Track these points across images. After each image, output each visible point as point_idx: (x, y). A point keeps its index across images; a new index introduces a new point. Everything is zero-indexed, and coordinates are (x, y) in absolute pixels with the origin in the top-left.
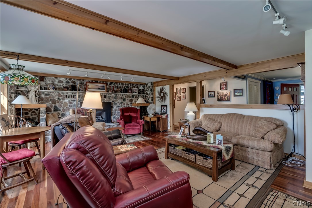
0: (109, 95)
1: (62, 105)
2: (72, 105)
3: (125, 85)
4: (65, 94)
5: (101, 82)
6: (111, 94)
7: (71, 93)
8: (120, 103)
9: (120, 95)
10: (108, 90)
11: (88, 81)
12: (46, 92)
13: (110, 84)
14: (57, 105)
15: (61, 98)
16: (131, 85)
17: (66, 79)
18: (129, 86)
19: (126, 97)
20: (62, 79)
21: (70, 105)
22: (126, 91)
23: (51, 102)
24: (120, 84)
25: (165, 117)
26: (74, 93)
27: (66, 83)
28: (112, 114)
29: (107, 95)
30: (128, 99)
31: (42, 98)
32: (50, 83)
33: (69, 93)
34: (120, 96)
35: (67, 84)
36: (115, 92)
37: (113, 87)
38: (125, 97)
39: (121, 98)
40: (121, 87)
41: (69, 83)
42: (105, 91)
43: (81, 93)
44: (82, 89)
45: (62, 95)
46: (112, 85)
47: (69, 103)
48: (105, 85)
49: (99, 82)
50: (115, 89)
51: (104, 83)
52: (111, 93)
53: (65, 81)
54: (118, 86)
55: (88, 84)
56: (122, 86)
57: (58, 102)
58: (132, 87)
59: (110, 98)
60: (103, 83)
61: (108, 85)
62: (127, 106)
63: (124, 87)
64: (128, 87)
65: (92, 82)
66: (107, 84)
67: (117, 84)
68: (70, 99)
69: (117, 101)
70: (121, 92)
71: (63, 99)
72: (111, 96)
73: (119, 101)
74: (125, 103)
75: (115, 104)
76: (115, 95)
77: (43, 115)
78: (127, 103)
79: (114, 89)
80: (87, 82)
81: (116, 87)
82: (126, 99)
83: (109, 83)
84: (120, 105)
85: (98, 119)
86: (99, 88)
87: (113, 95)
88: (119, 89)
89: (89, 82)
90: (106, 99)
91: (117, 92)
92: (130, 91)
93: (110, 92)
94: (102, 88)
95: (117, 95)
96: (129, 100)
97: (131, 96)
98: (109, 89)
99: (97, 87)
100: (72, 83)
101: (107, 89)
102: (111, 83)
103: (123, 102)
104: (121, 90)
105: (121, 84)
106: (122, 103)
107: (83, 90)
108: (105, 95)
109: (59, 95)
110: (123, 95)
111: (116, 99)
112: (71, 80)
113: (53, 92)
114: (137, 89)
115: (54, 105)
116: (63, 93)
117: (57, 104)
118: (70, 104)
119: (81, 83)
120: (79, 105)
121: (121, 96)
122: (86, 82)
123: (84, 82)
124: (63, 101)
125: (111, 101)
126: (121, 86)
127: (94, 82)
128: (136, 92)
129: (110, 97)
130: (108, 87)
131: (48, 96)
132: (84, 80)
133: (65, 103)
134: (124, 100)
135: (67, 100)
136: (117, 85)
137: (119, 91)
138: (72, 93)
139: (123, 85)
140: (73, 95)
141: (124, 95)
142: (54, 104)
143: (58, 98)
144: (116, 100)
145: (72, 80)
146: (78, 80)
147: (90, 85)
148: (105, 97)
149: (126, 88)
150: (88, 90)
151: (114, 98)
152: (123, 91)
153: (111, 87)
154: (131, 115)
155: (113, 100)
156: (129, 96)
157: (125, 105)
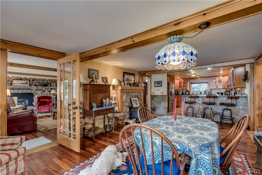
0: (31, 88)
3: (46, 81)
5: (25, 79)
9: (41, 88)
10: (31, 84)
13: (32, 81)
16: (50, 81)
19: (45, 89)
22: (45, 85)
24: (41, 81)
29: (30, 88)
30: (47, 90)
34: (40, 89)
36: (37, 86)
37: (35, 82)
38: (44, 89)
39: (41, 90)
40: (42, 83)
42: (28, 85)
44: (8, 84)
48: (28, 81)
49: (23, 79)
50: (37, 84)
52: (33, 87)
54: (39, 82)
55: (13, 81)
56: (43, 82)
58: (52, 83)
62: (47, 95)
63: (45, 83)
64: (48, 83)
65: (17, 79)
66: (30, 81)
67: (38, 80)
69: (38, 92)
70: (42, 86)
72: (33, 89)
73: (40, 92)
74: (45, 93)
75: (36, 94)
78: (46, 93)
79: (35, 84)
80: (13, 79)
81: (37, 82)
83: (31, 80)
84: (40, 95)
87: (35, 88)
88: (40, 84)
89: (15, 79)
90: (28, 91)
91: (38, 86)
92: (49, 86)
93: (32, 86)
94: (25, 83)
95: (38, 88)
96: (48, 91)
97: (50, 89)
98: (32, 84)
99: (21, 83)
101: (30, 84)
102: (34, 80)
103: (43, 93)
104: (42, 84)
105: (42, 80)
108: (28, 88)
111: (37, 91)
114: (55, 84)
122: (12, 80)
123: (10, 79)
125: (33, 92)
126: (42, 82)
127: (19, 79)
128: (54, 86)
129: (32, 89)
130: (31, 83)
137: (40, 85)
139: (44, 81)
147: (15, 82)
148: (28, 89)
149: (46, 83)
150: (14, 85)
151: (36, 90)
152: (43, 86)
153: (33, 83)
154: (45, 101)
155: (35, 92)
156: (48, 88)
157: (45, 95)
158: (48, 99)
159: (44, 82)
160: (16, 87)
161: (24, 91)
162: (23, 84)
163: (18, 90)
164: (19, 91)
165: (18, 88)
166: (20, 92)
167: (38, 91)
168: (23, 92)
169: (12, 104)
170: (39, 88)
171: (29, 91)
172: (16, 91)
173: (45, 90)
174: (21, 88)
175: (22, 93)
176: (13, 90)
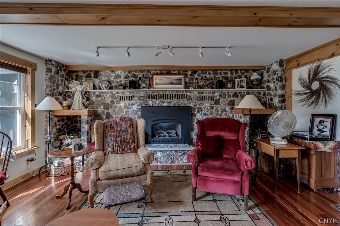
0: (188, 94)
1: (116, 110)
2: (129, 110)
3: (221, 74)
4: (121, 95)
5: (176, 72)
6: (191, 93)
7: (128, 93)
8: (208, 108)
9: (209, 93)
10: (188, 85)
11: (155, 72)
12: (97, 93)
13: (191, 75)
14: (110, 112)
15: (115, 100)
16: (232, 74)
17: (125, 72)
18: (229, 75)
19: (221, 96)
20: (119, 72)
21: (126, 112)
22: (221, 85)
23: (102, 107)
24: (210, 74)
25: (329, 151)
26: (133, 93)
27: (124, 78)
28: (193, 129)
29: (185, 93)
30: (225, 100)
31: (92, 101)
32: (105, 79)
33: (126, 93)
34: (208, 95)
35: (126, 79)
36: (200, 87)
37: (197, 79)
38: (218, 97)
39: (210, 99)
40: (211, 79)
41: (129, 78)
42: (181, 86)
43: (142, 93)
44: (145, 86)
45: (116, 95)
46: (196, 76)
47: (126, 108)
48: (182, 77)
49: (172, 72)
50: (201, 83)
51: (182, 73)
52: (193, 89)
53: (123, 76)
54: (206, 77)
55: (155, 77)
56: (215, 77)
57: (111, 107)
58: (236, 78)
59: (189, 99)
60: (180, 74)
61: (189, 76)
62: (223, 116)
63: (219, 78)
64: (226, 78)
65: (161, 74)
66: (186, 76)
67: (204, 73)
68: (127, 102)
69: (203, 104)
70: (213, 88)
71: (118, 103)
72: (192, 95)
73: (208, 104)
74: (219, 108)
75: (200, 110)
76: (199, 93)
77: (84, 126)
78: (222, 108)
79: (198, 82)
80: (154, 74)
81: (202, 79)
82: (222, 100)
83: (189, 73)
84: (209, 113)
85: (170, 136)
86: (173, 83)
87: (195, 93)
88: (208, 82)
89: (157, 74)
90: (182, 101)
91: (203, 88)
92: (229, 86)
93: (191, 89)
94: (176, 82)
95: (202, 93)
96: (226, 102)
97: (232, 95)
98: (190, 83)
99: (169, 81)
100: (132, 78)
101: (186, 83)
102: (194, 72)
103: (215, 106)
104: (213, 83)
105: (213, 72)
106: (212, 108)
107: (145, 88)
108: (181, 93)
109: (113, 96)
110: (214, 93)
111: (200, 100)
112: (132, 74)
113: (105, 93)
114: (245, 79)
115: (106, 111)
116: (117, 93)
117: (110, 109)
118: (127, 110)
119: (145, 76)
120: (140, 112)
121: (211, 95)
122: (152, 74)
123: (149, 74)
124: (118, 105)
125: (191, 105)
126: (212, 76)
127: (164, 72)
128: (242, 87)
129: (190, 96)
130: (187, 80)
131: (99, 99)
132: (149, 71)
133: (120, 107)
134: (217, 102)
135: (122, 104)
136: (204, 75)
137: (208, 85)
138: (130, 93)
139: (217, 74)
140: (131, 95)
141: (217, 94)
142: (107, 109)
143: (112, 101)
144: (201, 102)
145: (133, 72)
146: (141, 71)
147: (157, 79)
148: (181, 97)
149: (221, 79)
150: (155, 86)
151: (198, 99)
152: (215, 87)
153: (193, 80)
154: (222, 137)
155: (196, 103)
156: (227, 94)
157: (219, 112)
158: (230, 131)
159: (217, 76)
160: (158, 93)
161: (174, 103)
162: (172, 84)
163: (162, 99)
164: (163, 102)
165: (161, 93)
166: (165, 105)
167: (203, 102)
168: (171, 105)
169: (128, 143)
170: (206, 93)
171: (183, 103)
172: (158, 103)
174: (168, 95)
175: (170, 107)
176: (152, 98)
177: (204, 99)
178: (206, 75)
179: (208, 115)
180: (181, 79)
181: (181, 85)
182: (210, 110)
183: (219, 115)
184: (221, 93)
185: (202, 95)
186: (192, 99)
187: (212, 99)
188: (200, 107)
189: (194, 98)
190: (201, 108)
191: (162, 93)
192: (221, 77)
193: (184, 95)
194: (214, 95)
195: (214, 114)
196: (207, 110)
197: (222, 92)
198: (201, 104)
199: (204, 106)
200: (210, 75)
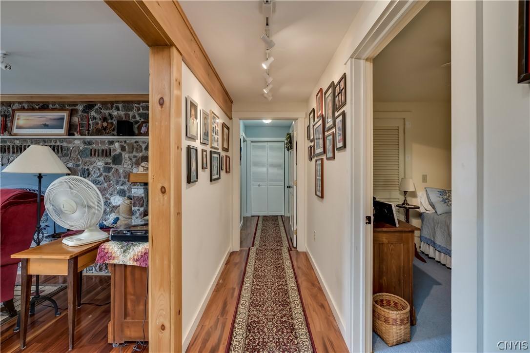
0: (65, 144)
6: (70, 142)
8: (101, 169)
9: (103, 143)
10: (73, 127)
11: (19, 106)
13: (84, 111)
19: (123, 149)
24: (117, 108)
29: (58, 143)
30: (132, 155)
34: (101, 147)
37: (94, 118)
38: (119, 151)
39: (106, 153)
42: (62, 132)
46: (93, 113)
48: (65, 114)
49: (51, 106)
51: (66, 107)
54: (110, 115)
55: (18, 114)
59: (66, 155)
60: (62, 108)
61: (79, 113)
63: (134, 117)
66: (73, 113)
67: (107, 108)
69: (91, 164)
72: (71, 146)
73: (100, 163)
74: (121, 171)
75: (86, 173)
76: (85, 143)
78: (126, 170)
80: (17, 110)
82: (125, 155)
83: (80, 108)
84: (102, 178)
86: (48, 126)
87: (78, 143)
89: (23, 109)
92: (144, 130)
93: (75, 136)
94: (54, 123)
95: (90, 143)
96: (134, 160)
99: (42, 121)
102: (90, 106)
103: (113, 166)
105: (123, 106)
106: (108, 169)
110: (111, 143)
111: (87, 156)
121: (106, 147)
122: (14, 110)
123: (10, 110)
126: (122, 113)
127: (37, 107)
129: (68, 149)
130: (76, 119)
132: (9, 104)
134: (117, 160)
136: (107, 112)
139: (131, 110)
141: (117, 145)
144: (87, 159)
147: (22, 119)
149: (138, 118)
150: (15, 131)
151: (83, 153)
153: (88, 120)
155: (79, 161)
156: (135, 144)
157: (120, 177)
159: (131, 114)
160: (11, 142)
162: (46, 126)
167: (92, 159)
170: (97, 143)
173: (123, 153)
176: (2, 152)
177: (94, 153)
178: (110, 111)
179: (101, 183)
180: (63, 119)
181: (62, 128)
182: (104, 174)
183: (121, 183)
184: (123, 144)
185: (90, 147)
186: (73, 155)
187: (108, 154)
188: (86, 168)
189: (76, 152)
190: (88, 169)
191: (18, 142)
192: (139, 114)
193: (58, 146)
194: (112, 147)
195: (112, 182)
196: (98, 175)
197: (125, 142)
198: (88, 164)
199: (92, 166)
200: (119, 112)
